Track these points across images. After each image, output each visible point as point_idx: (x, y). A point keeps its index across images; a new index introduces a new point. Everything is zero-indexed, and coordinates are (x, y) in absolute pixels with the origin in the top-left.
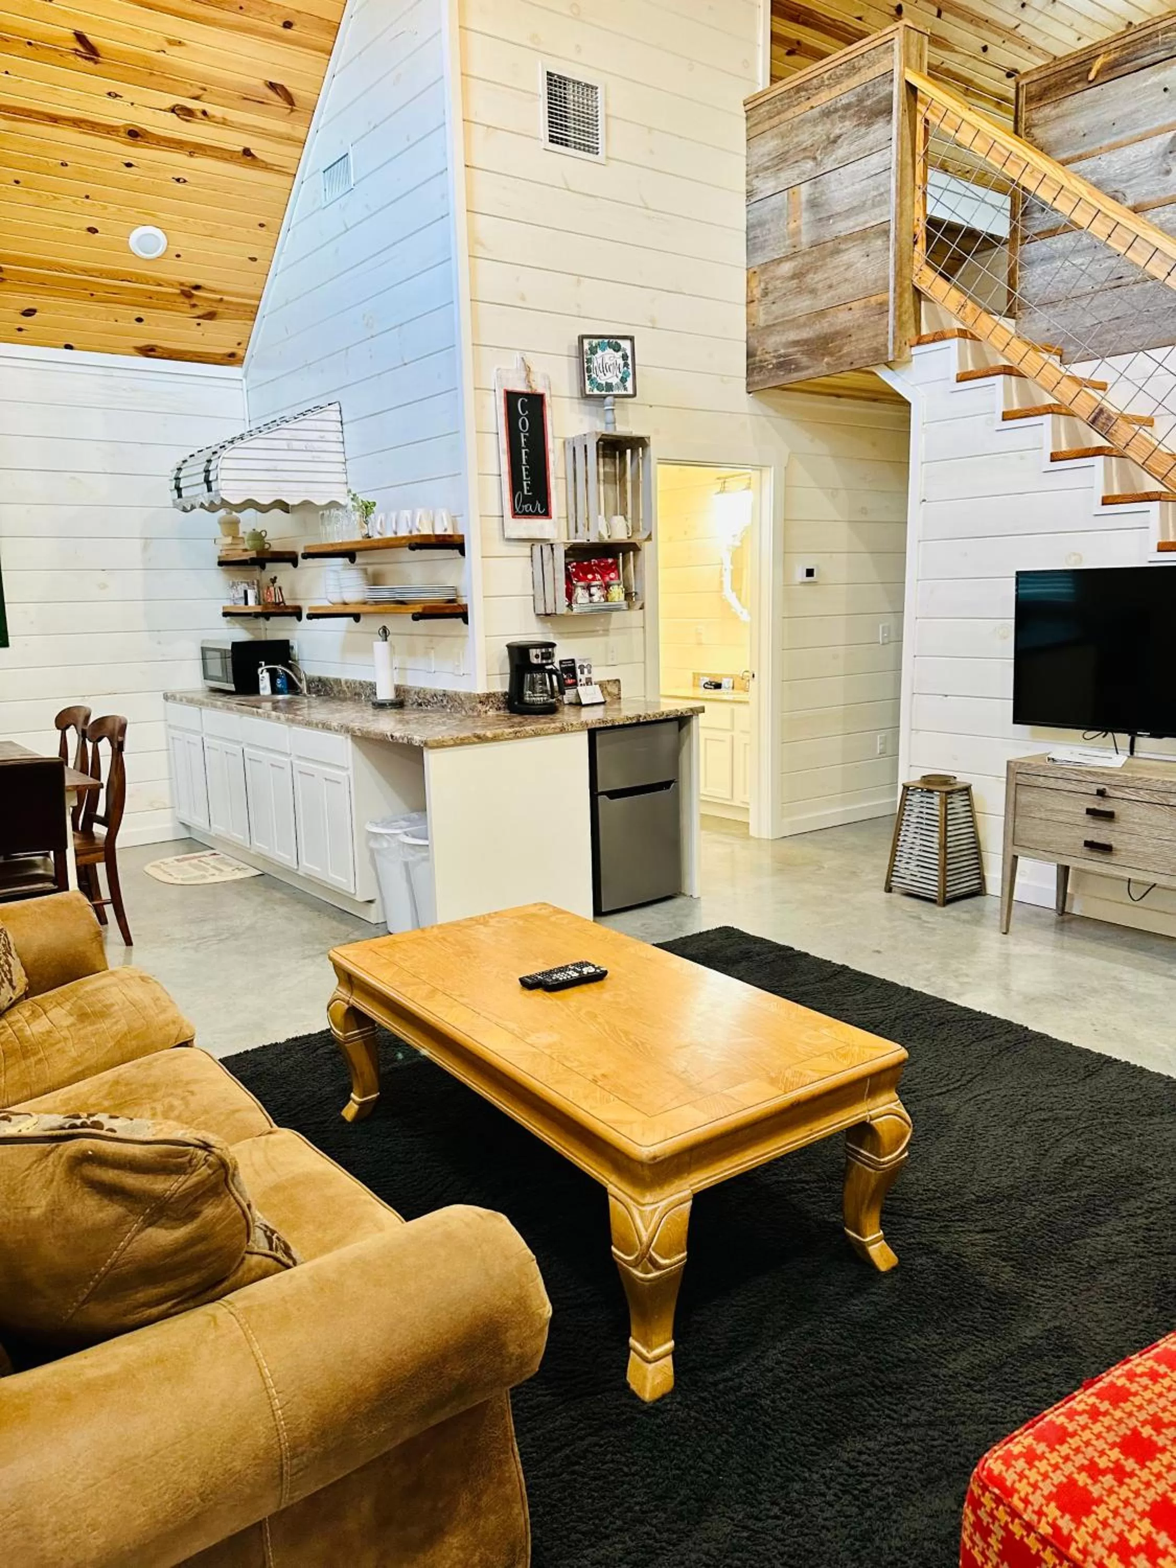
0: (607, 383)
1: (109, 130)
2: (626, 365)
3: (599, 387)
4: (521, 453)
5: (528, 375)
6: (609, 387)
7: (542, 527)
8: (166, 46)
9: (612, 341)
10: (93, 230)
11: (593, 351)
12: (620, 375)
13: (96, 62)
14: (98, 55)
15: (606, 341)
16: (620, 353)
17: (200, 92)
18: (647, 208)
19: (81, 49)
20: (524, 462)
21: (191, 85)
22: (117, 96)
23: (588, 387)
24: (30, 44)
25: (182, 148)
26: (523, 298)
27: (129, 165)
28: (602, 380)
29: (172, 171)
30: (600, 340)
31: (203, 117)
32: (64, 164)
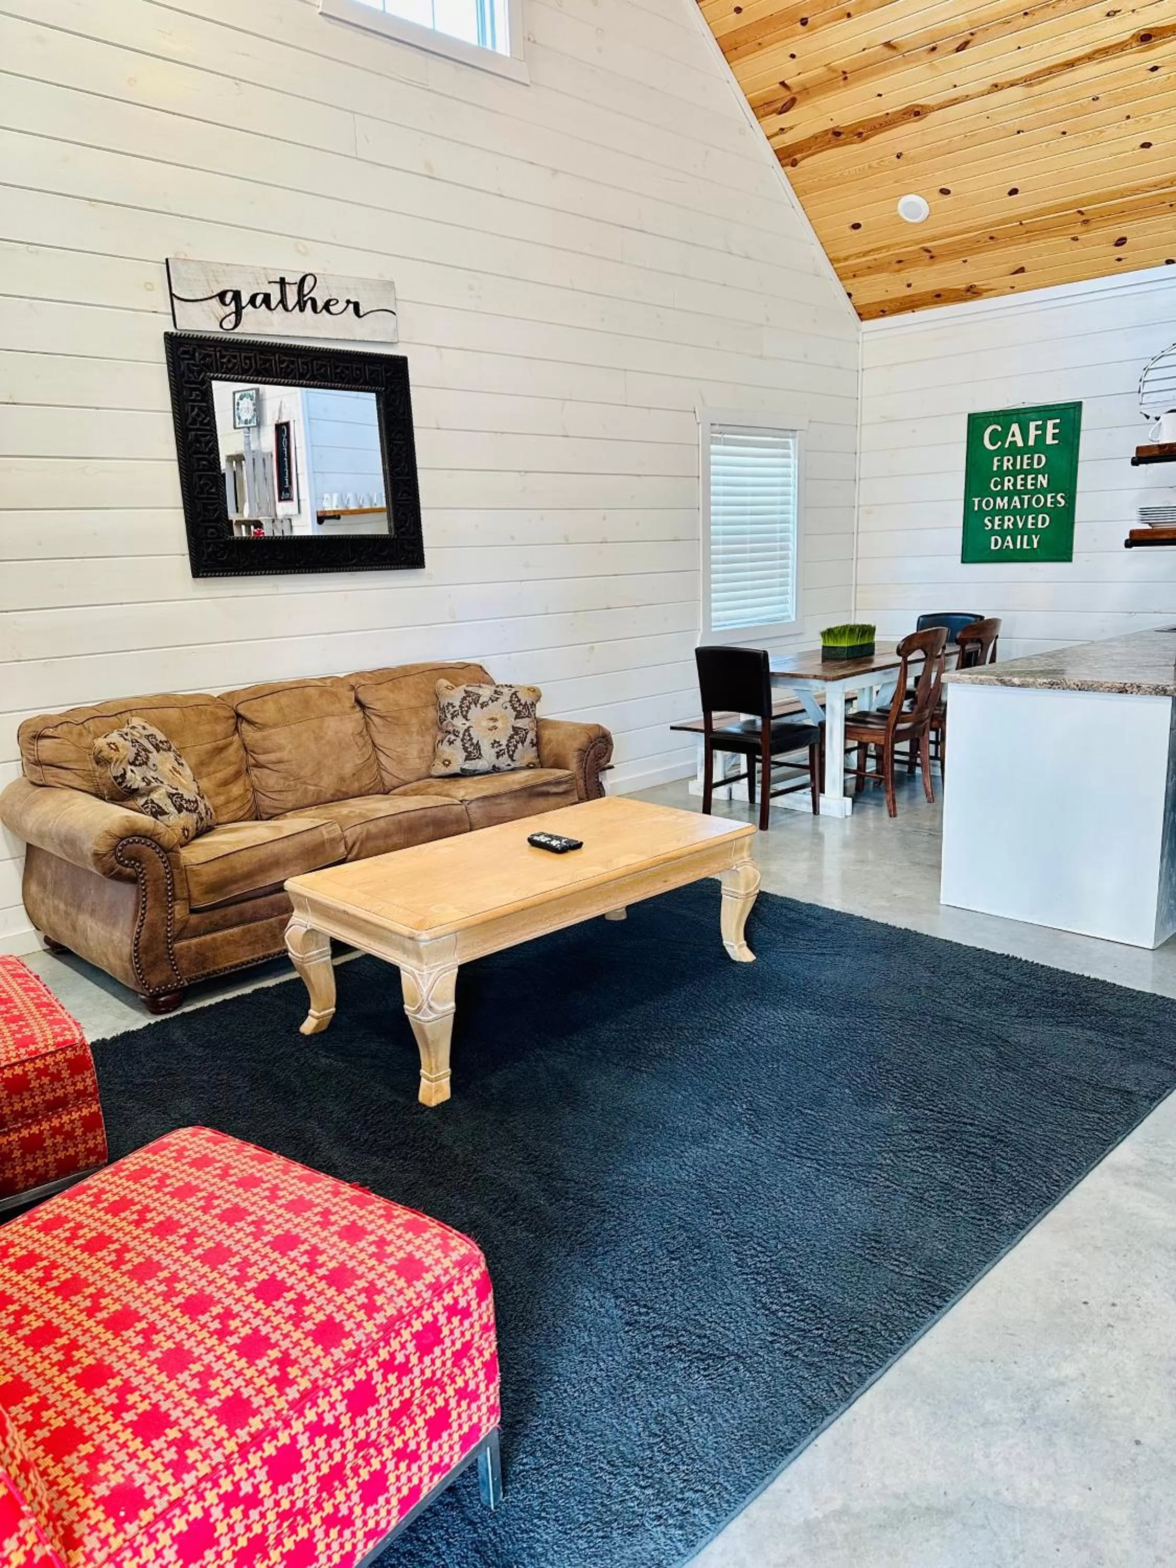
1: (1121, 47)
10: (1146, 145)
22: (1115, 12)
27: (1155, 69)
32: (1096, 99)
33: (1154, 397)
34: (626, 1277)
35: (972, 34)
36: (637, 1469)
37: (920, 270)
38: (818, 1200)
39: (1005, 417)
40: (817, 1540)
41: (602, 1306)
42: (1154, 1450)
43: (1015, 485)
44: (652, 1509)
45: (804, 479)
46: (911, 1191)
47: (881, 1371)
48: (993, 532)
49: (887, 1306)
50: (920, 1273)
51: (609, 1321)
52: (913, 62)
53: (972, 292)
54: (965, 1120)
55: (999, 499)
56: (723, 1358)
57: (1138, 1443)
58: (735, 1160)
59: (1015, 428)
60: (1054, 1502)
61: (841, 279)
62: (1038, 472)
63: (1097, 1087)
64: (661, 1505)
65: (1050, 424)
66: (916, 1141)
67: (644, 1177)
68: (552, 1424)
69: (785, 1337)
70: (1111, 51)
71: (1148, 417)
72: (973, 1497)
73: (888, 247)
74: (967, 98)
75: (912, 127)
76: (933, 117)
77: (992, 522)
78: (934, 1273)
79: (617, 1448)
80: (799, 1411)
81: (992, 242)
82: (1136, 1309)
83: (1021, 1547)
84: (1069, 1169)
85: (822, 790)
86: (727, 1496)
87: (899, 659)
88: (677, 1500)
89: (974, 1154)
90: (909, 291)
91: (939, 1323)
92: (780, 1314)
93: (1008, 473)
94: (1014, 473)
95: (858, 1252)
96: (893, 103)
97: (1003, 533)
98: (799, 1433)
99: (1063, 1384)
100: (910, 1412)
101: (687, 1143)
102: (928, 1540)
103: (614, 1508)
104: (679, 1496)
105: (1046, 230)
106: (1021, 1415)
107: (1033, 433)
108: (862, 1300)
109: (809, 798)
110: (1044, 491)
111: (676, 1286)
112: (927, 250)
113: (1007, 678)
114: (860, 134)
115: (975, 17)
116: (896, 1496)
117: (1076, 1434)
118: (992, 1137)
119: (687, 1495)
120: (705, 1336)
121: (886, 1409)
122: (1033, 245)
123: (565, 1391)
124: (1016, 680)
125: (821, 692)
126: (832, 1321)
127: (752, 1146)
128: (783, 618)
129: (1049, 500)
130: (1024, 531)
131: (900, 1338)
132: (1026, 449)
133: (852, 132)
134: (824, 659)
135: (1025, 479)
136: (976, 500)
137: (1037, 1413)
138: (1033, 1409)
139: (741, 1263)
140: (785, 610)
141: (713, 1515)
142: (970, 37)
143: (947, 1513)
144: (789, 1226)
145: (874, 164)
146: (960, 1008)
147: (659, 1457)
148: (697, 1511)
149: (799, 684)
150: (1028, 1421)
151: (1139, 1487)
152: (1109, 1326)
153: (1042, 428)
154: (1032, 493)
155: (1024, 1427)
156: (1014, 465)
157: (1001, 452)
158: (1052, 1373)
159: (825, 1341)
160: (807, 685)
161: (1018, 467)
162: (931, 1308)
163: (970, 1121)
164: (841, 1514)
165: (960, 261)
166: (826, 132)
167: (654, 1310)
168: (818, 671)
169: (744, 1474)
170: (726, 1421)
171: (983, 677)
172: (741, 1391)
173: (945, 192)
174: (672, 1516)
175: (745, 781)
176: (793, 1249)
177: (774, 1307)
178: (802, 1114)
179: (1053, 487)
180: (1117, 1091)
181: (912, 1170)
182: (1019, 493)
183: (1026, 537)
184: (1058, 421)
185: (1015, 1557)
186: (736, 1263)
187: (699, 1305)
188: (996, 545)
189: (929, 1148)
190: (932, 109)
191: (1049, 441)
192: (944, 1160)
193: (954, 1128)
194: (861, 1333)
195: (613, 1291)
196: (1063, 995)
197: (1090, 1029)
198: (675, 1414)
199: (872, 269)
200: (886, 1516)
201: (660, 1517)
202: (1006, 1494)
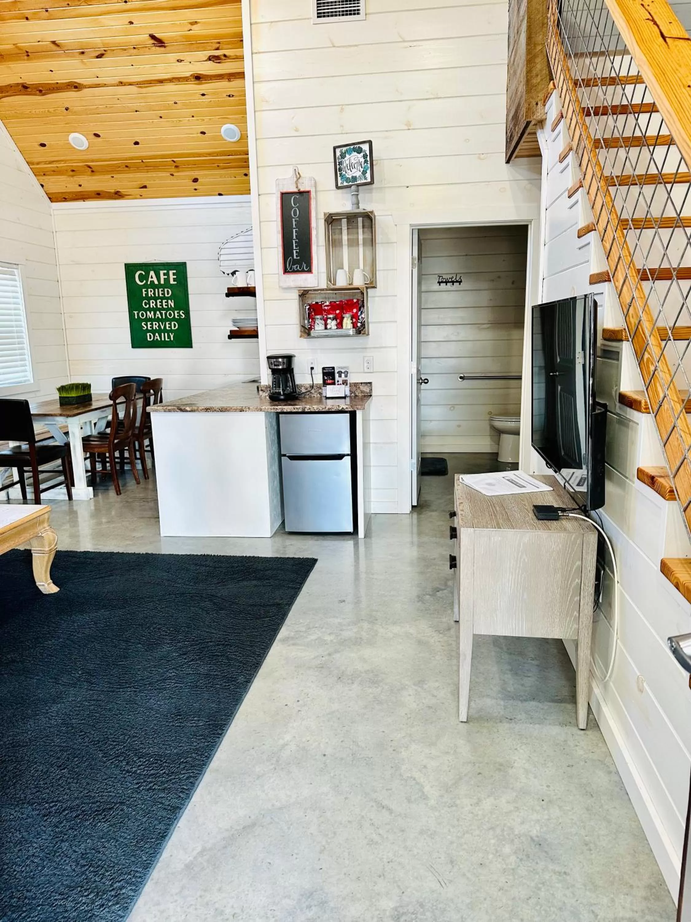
0: (353, 177)
1: (186, 79)
2: (366, 162)
3: (347, 180)
4: (292, 231)
5: (298, 179)
6: (354, 179)
7: (306, 280)
8: (190, 27)
9: (356, 147)
10: (203, 133)
11: (343, 156)
12: (362, 170)
13: (165, 47)
14: (164, 43)
15: (352, 147)
16: (362, 154)
17: (218, 45)
18: (404, 41)
19: (156, 42)
20: (294, 237)
21: (212, 43)
22: (181, 61)
23: (340, 181)
24: (134, 48)
25: (223, 78)
26: (297, 130)
27: (203, 95)
28: (349, 175)
29: (225, 92)
30: (348, 147)
31: (225, 58)
32: (176, 103)
33: (227, 263)
34: (35, 791)
35: (105, 51)
36: (79, 889)
37: (86, 178)
38: (141, 706)
39: (147, 267)
40: (194, 870)
41: (23, 814)
42: (332, 756)
43: (156, 305)
44: (97, 904)
45: (28, 295)
46: (189, 684)
47: (201, 776)
48: (147, 331)
49: (195, 744)
50: (207, 722)
51: (31, 820)
52: (71, 57)
53: (118, 195)
54: (207, 641)
55: (148, 313)
56: (112, 808)
57: (325, 755)
58: (84, 703)
59: (152, 273)
60: (298, 797)
61: (35, 175)
62: (167, 299)
63: (264, 606)
64: (101, 898)
65: (171, 273)
66: (185, 659)
67: (27, 733)
68: (12, 892)
69: (145, 782)
70: (181, 80)
71: (224, 273)
72: (263, 812)
73: (65, 161)
74: (105, 85)
75: (72, 94)
76: (86, 91)
77: (146, 325)
78: (214, 719)
79: (62, 884)
80: (165, 814)
81: (127, 169)
82: (309, 699)
83: (290, 823)
84: (263, 647)
85: (73, 485)
86: (138, 875)
87: (111, 402)
88: (111, 891)
89: (217, 655)
90: (79, 189)
91: (223, 742)
92: (138, 771)
93: (151, 298)
94: (155, 299)
95: (171, 724)
96: (61, 77)
97: (153, 332)
98: (168, 825)
99: (287, 745)
100: (221, 789)
101: (49, 705)
102: (248, 842)
103: (71, 916)
104: (111, 889)
105: (155, 167)
106: (273, 766)
107: (162, 277)
108: (181, 746)
109: (65, 490)
110: (173, 310)
111: (69, 783)
112: (89, 167)
113: (183, 408)
114: (40, 91)
115: (107, 42)
116: (227, 830)
117: (299, 763)
118: (223, 644)
119: (115, 886)
120: (97, 802)
121: (210, 793)
122: (149, 175)
123: (15, 871)
124: (188, 409)
125: (65, 424)
126: (168, 763)
127: (91, 692)
128: (25, 381)
129: (176, 314)
130: (165, 331)
131: (206, 757)
132: (159, 286)
133: (35, 88)
134: (62, 404)
135: (161, 302)
136: (136, 312)
137: (280, 762)
138: (277, 761)
139: (106, 755)
140: (25, 376)
141: (134, 888)
142: (104, 52)
143: (254, 825)
144: (128, 726)
145: (51, 110)
146: (188, 587)
147: (91, 875)
148: (124, 891)
149: (49, 420)
150: (277, 767)
151: (330, 773)
152: (299, 711)
153: (167, 274)
154: (167, 310)
155: (276, 771)
156: (154, 294)
157: (146, 286)
158: (281, 742)
159: (168, 774)
160: (54, 421)
161: (157, 295)
162: (217, 736)
163: (209, 640)
164: (201, 853)
165: (109, 176)
166: (18, 84)
167: (60, 801)
168: (59, 412)
169: (145, 859)
170: (125, 838)
171: (170, 408)
172: (129, 820)
173: (97, 135)
174: (110, 901)
175: (18, 486)
176: (134, 737)
177: (134, 769)
178: (117, 665)
179: (177, 307)
180: (273, 605)
181: (187, 674)
182: (159, 310)
183: (166, 334)
184: (175, 271)
185: (289, 828)
186: (103, 757)
187: (88, 787)
188: (150, 338)
189: (193, 660)
190: (85, 87)
191: (172, 282)
192: (202, 663)
193: (202, 646)
194: (186, 762)
195: (28, 803)
196: (237, 567)
197: (253, 580)
198: (93, 849)
199: (56, 172)
200: (225, 842)
201: (103, 905)
202: (276, 804)
